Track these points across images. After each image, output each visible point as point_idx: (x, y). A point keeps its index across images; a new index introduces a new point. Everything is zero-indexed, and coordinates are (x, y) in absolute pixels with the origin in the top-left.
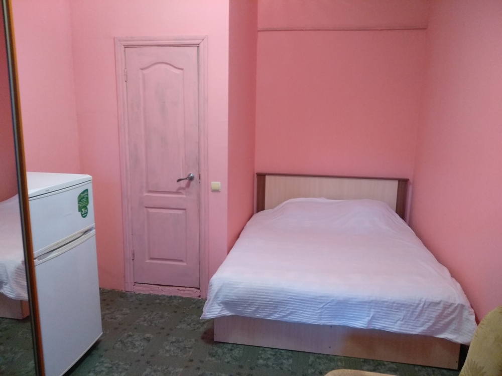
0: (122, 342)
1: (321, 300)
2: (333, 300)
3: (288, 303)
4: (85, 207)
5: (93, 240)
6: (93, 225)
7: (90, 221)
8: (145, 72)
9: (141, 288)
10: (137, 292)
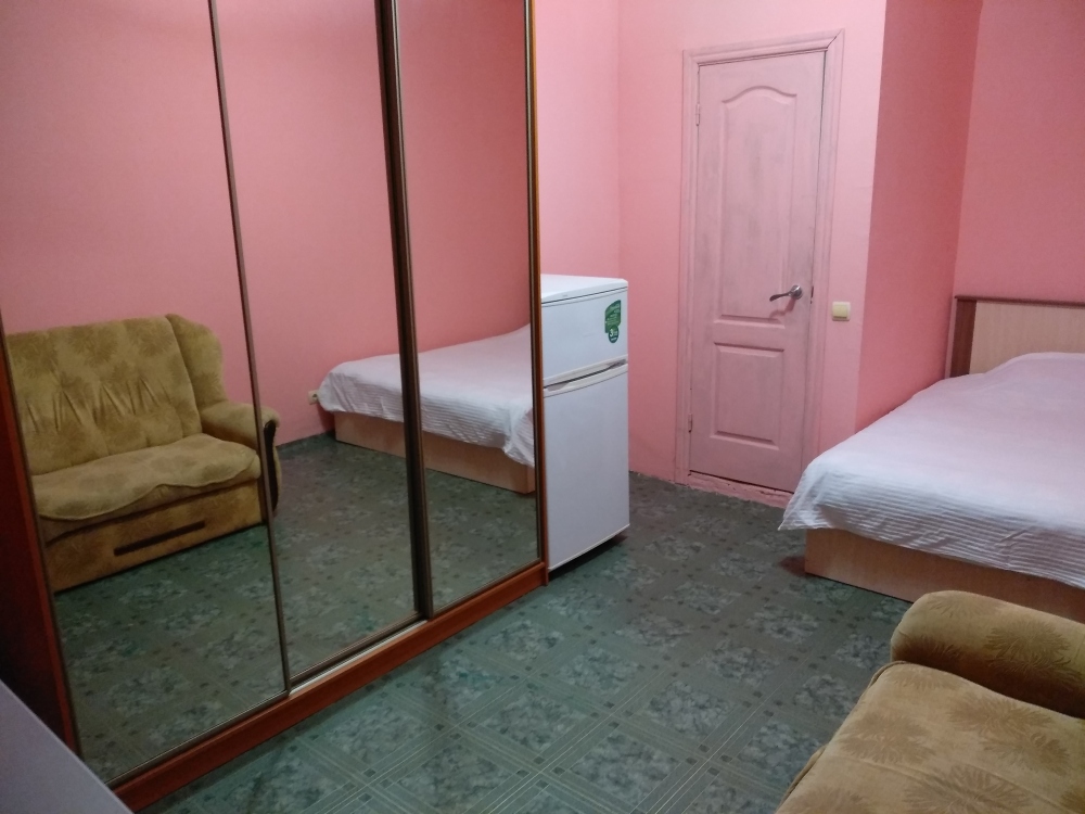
0: (656, 544)
1: (1008, 523)
2: (1033, 528)
3: (942, 522)
4: (616, 328)
5: (624, 379)
6: (625, 356)
7: (620, 350)
8: (729, 105)
9: (699, 481)
10: (693, 487)
